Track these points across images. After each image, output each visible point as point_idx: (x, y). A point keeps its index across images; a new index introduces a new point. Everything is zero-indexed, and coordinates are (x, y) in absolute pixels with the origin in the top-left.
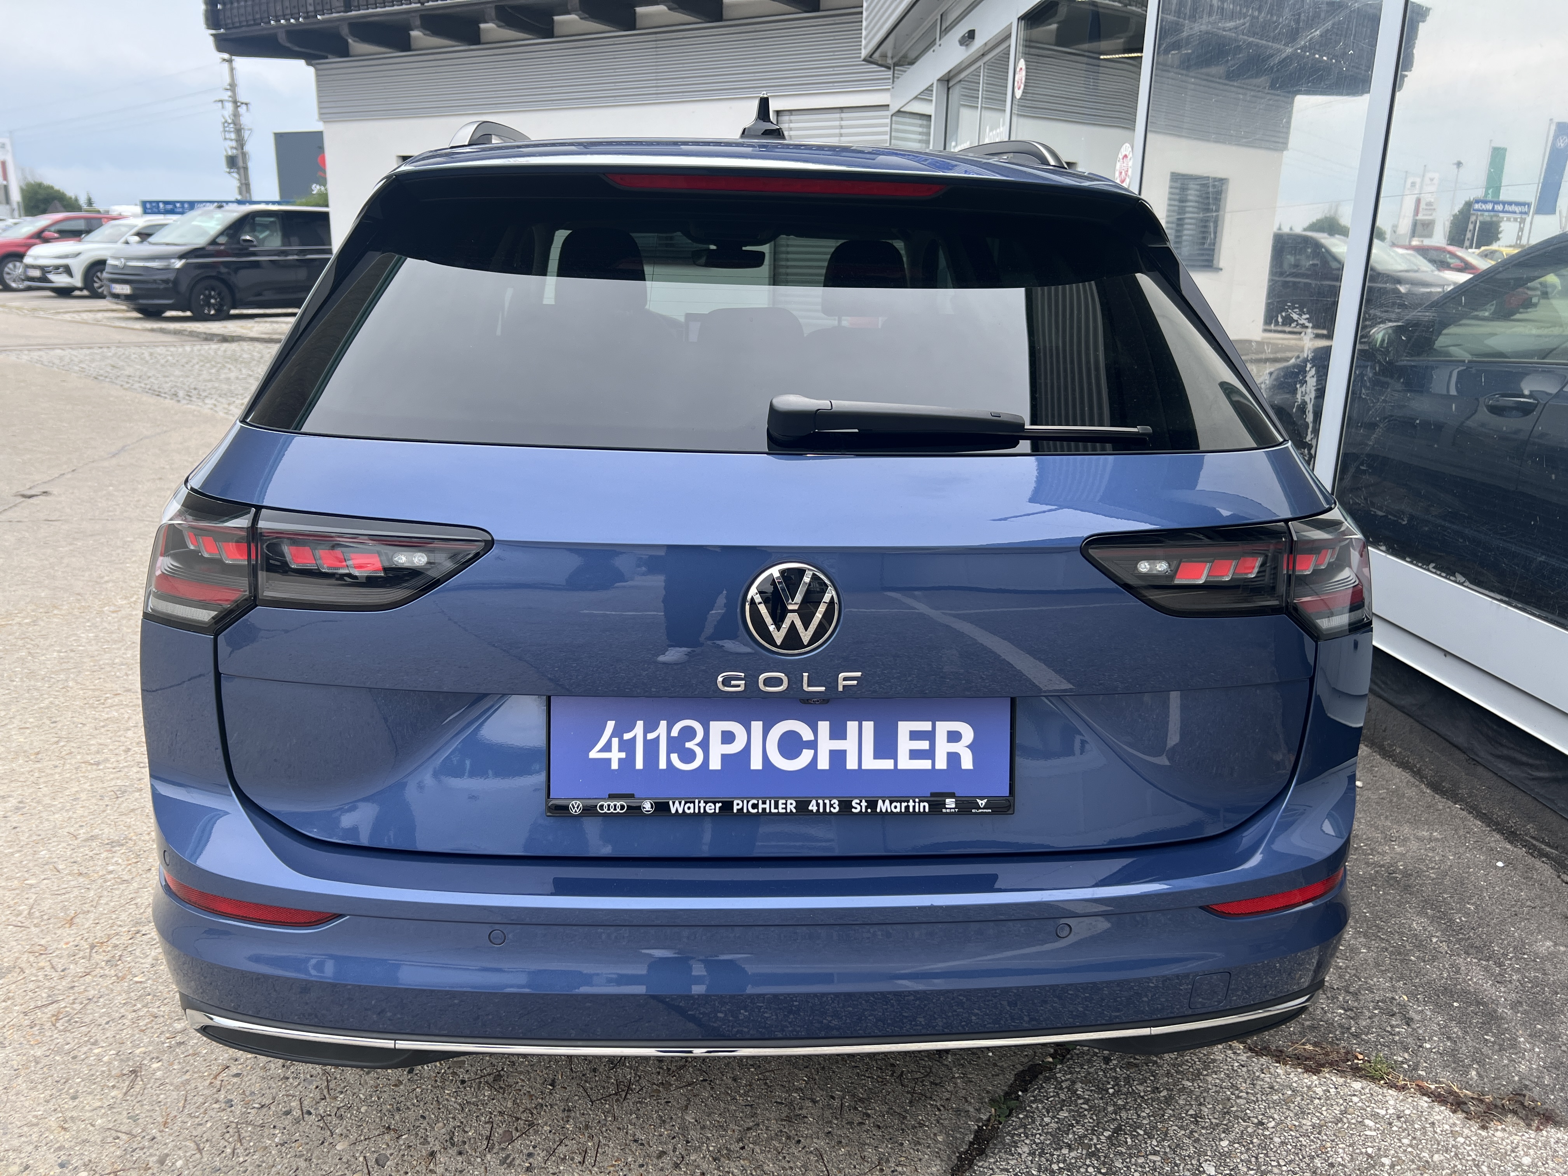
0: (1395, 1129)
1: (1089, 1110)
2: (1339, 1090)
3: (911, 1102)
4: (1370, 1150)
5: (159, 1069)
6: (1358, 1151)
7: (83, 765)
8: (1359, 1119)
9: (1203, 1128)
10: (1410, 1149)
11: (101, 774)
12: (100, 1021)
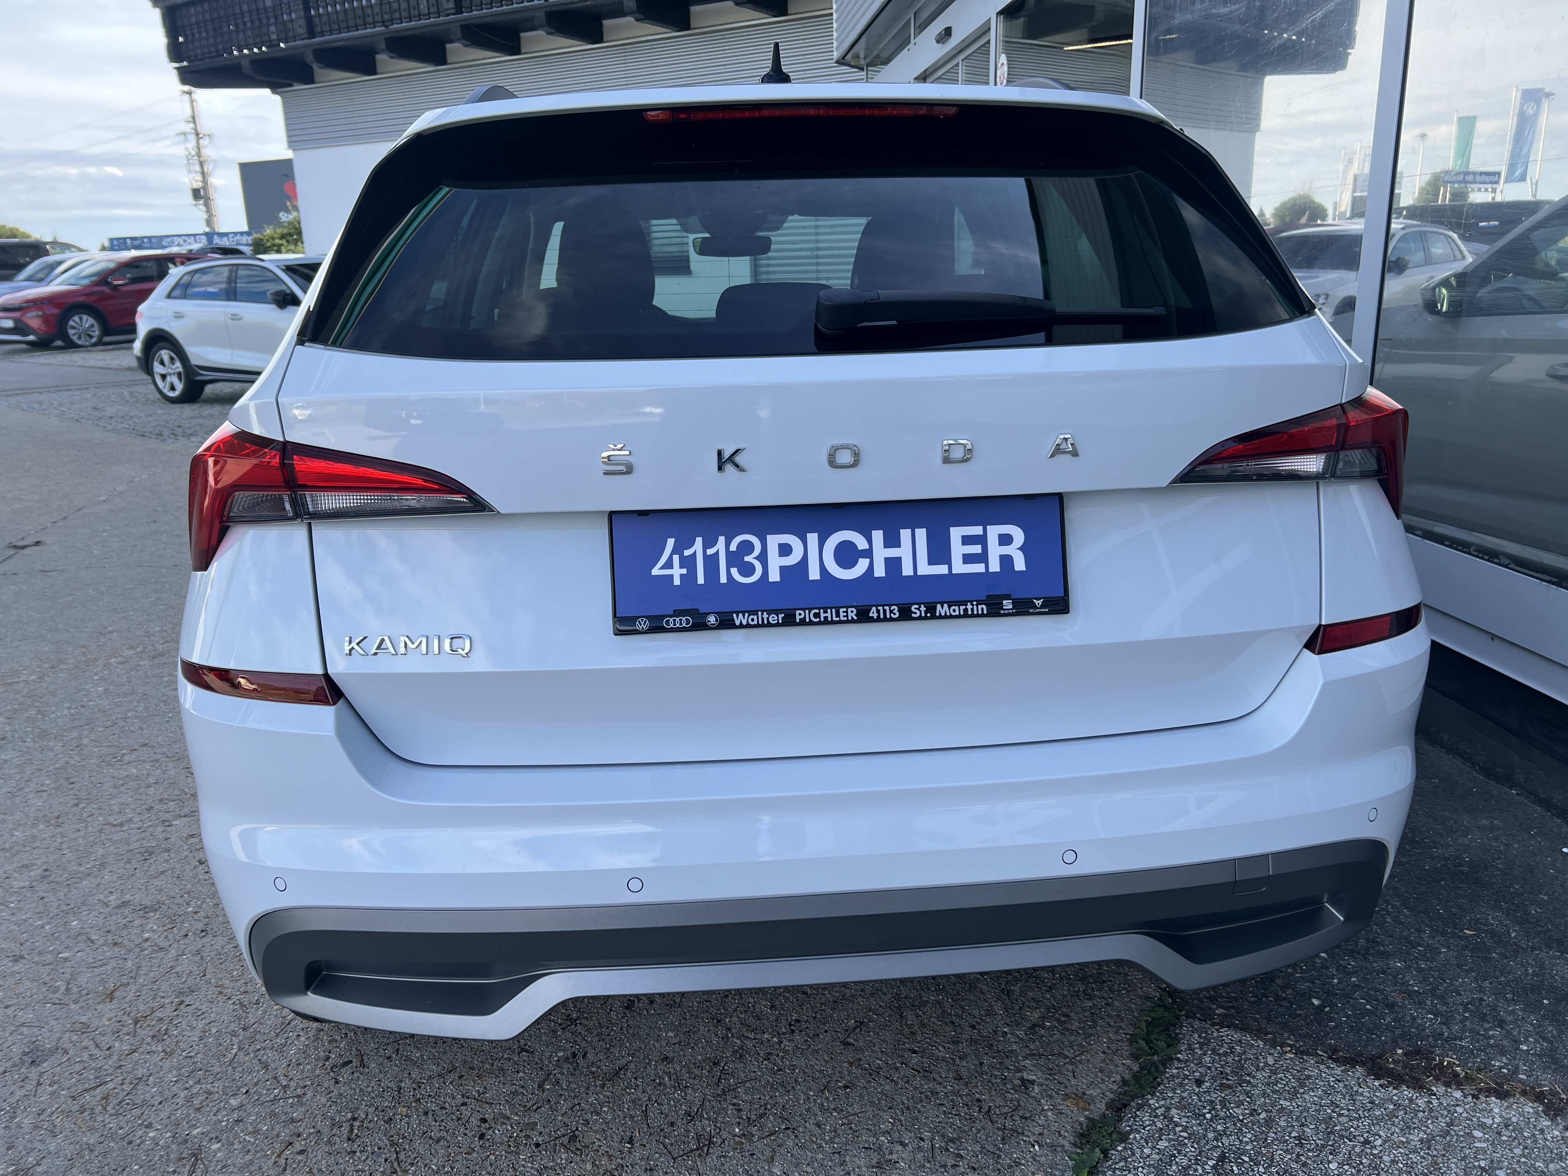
0: (1504, 1138)
1: (1189, 1138)
2: (1441, 1100)
3: (1003, 1139)
4: (1483, 1163)
5: (219, 1149)
6: (1471, 1165)
7: (106, 827)
8: (1467, 1131)
9: (1309, 1150)
10: (1523, 1160)
11: (126, 835)
12: (153, 1102)
